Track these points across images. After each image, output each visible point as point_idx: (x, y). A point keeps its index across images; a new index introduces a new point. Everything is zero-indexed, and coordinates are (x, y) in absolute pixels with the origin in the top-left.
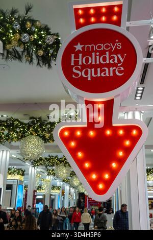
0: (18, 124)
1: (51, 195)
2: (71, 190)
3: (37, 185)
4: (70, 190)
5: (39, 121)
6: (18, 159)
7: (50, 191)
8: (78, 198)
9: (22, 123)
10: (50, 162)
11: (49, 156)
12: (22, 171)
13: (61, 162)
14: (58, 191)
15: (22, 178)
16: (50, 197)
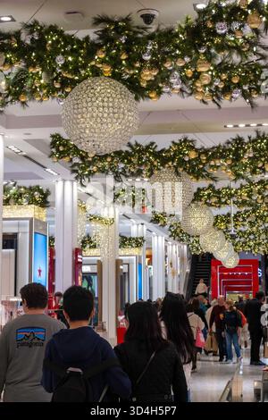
0: (57, 42)
1: (118, 263)
2: (169, 248)
3: (81, 234)
4: (166, 247)
5: (124, 28)
6: (25, 156)
7: (115, 252)
8: (188, 270)
9: (69, 40)
10: (130, 162)
11: (129, 145)
12: (41, 191)
13: (164, 161)
14: (135, 251)
15: (43, 214)
16: (117, 269)
